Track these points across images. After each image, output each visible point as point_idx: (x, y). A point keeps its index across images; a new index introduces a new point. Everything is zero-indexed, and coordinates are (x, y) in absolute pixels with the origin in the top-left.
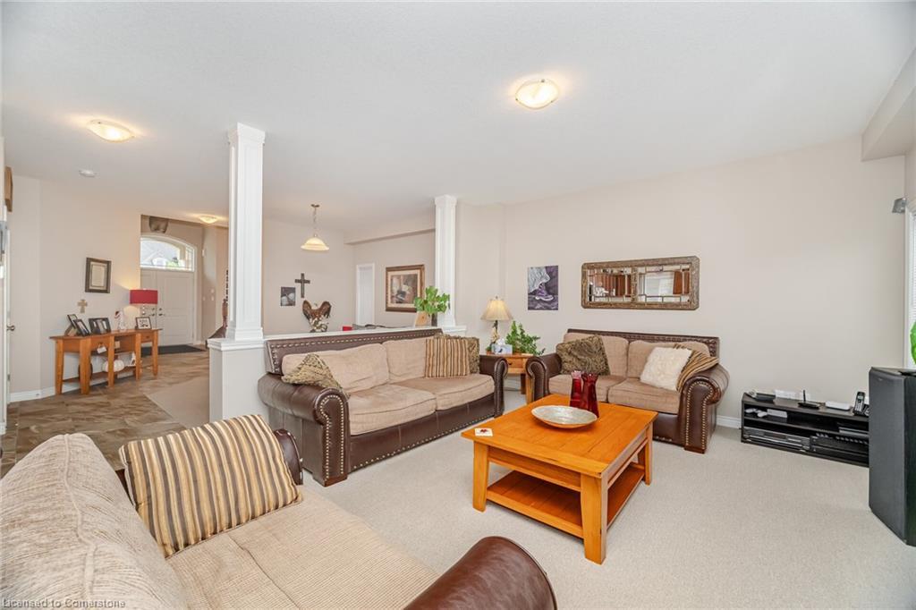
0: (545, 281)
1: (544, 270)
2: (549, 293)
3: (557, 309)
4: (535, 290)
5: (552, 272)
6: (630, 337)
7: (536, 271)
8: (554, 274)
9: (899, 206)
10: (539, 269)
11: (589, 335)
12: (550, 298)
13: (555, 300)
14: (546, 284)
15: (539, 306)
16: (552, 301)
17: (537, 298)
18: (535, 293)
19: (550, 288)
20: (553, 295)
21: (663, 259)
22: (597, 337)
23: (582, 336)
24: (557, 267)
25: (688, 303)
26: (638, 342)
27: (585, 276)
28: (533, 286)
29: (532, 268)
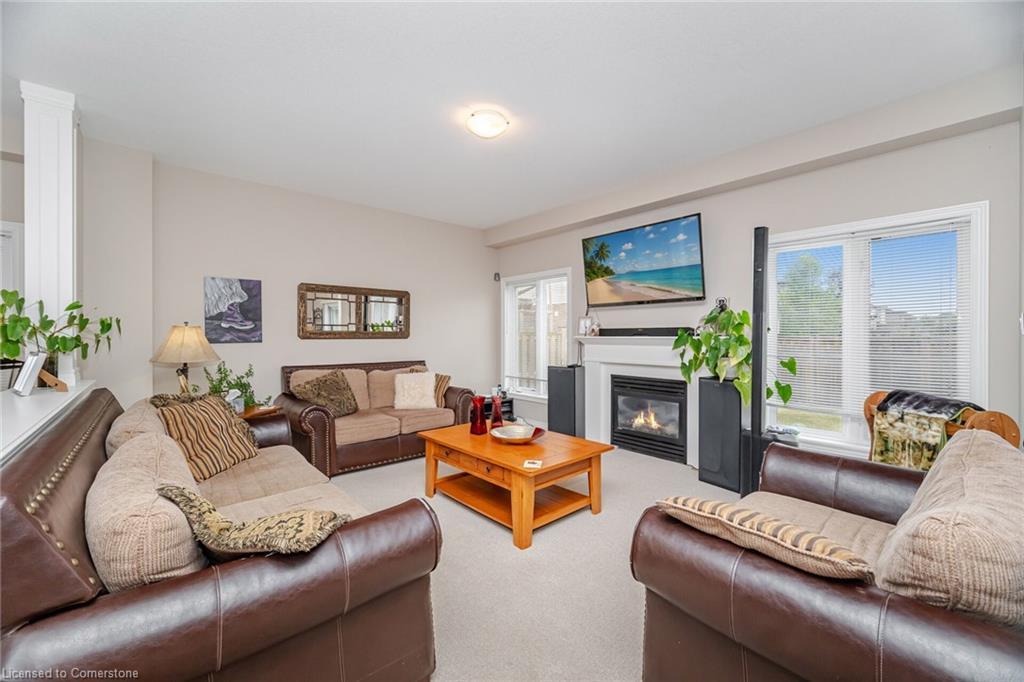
0: (238, 300)
1: (238, 285)
2: (247, 319)
3: (260, 341)
4: (221, 313)
5: (253, 289)
6: (368, 367)
7: (221, 285)
8: (254, 292)
9: (497, 277)
10: (229, 282)
11: (330, 371)
12: (250, 325)
13: (258, 328)
14: (241, 305)
15: (228, 337)
16: (252, 330)
17: (224, 325)
18: (220, 316)
19: (249, 311)
20: (254, 321)
21: (385, 291)
22: (339, 372)
23: (319, 373)
24: (260, 282)
25: (402, 332)
26: (376, 372)
27: (302, 299)
28: (217, 306)
29: (213, 278)
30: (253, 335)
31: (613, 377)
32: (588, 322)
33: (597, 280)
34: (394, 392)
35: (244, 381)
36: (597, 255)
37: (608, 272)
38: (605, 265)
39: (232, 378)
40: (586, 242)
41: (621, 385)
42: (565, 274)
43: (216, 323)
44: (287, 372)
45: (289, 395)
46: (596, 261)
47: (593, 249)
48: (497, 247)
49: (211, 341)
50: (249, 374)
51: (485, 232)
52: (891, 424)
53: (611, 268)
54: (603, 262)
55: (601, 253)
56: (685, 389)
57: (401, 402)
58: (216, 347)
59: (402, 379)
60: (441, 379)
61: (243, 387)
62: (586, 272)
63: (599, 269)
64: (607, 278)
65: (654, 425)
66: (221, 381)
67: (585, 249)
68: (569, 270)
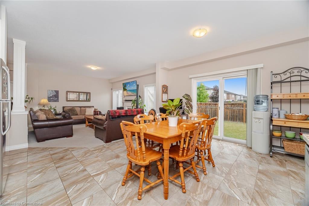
0: (54, 94)
1: (54, 91)
2: (56, 97)
3: (58, 102)
5: (57, 92)
6: (80, 107)
7: (51, 91)
9: (112, 89)
10: (52, 91)
13: (58, 99)
15: (52, 101)
17: (51, 99)
18: (51, 97)
19: (56, 96)
22: (74, 108)
23: (70, 108)
24: (58, 91)
25: (88, 100)
26: (82, 108)
27: (67, 94)
28: (50, 95)
29: (49, 90)
30: (57, 100)
34: (85, 112)
35: (55, 108)
37: (126, 90)
38: (126, 88)
39: (52, 108)
43: (50, 98)
44: (64, 107)
45: (64, 111)
48: (112, 83)
49: (49, 101)
50: (56, 107)
51: (109, 80)
55: (125, 86)
57: (87, 114)
58: (49, 102)
59: (87, 109)
60: (95, 109)
61: (55, 110)
62: (123, 89)
66: (50, 108)
67: (123, 85)
68: (121, 89)
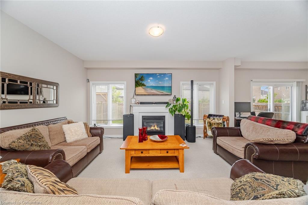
9: (88, 81)
31: (143, 116)
32: (134, 100)
33: (140, 87)
36: (140, 79)
38: (143, 83)
40: (136, 75)
41: (145, 119)
42: (124, 84)
46: (139, 81)
47: (138, 77)
52: (212, 120)
53: (145, 84)
54: (142, 82)
56: (165, 118)
62: (135, 84)
63: (140, 84)
64: (143, 87)
65: (157, 128)
68: (125, 82)
